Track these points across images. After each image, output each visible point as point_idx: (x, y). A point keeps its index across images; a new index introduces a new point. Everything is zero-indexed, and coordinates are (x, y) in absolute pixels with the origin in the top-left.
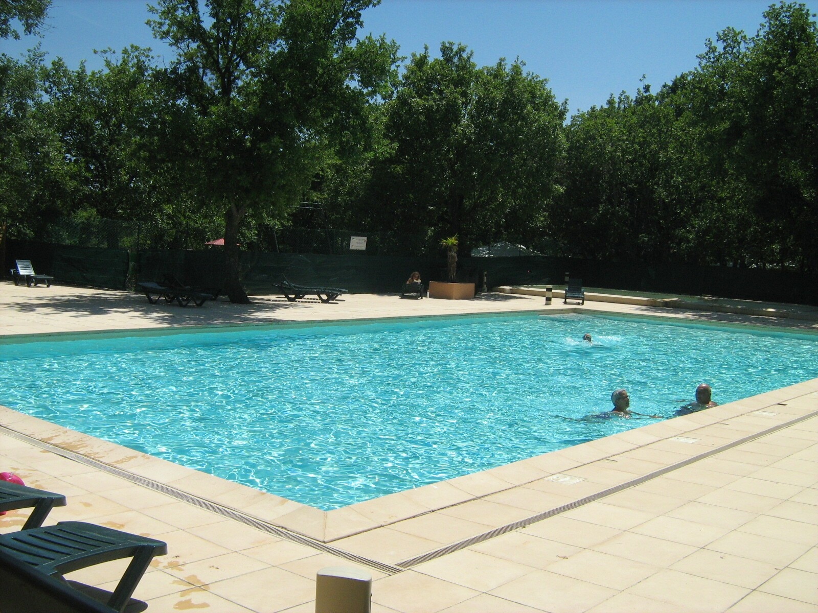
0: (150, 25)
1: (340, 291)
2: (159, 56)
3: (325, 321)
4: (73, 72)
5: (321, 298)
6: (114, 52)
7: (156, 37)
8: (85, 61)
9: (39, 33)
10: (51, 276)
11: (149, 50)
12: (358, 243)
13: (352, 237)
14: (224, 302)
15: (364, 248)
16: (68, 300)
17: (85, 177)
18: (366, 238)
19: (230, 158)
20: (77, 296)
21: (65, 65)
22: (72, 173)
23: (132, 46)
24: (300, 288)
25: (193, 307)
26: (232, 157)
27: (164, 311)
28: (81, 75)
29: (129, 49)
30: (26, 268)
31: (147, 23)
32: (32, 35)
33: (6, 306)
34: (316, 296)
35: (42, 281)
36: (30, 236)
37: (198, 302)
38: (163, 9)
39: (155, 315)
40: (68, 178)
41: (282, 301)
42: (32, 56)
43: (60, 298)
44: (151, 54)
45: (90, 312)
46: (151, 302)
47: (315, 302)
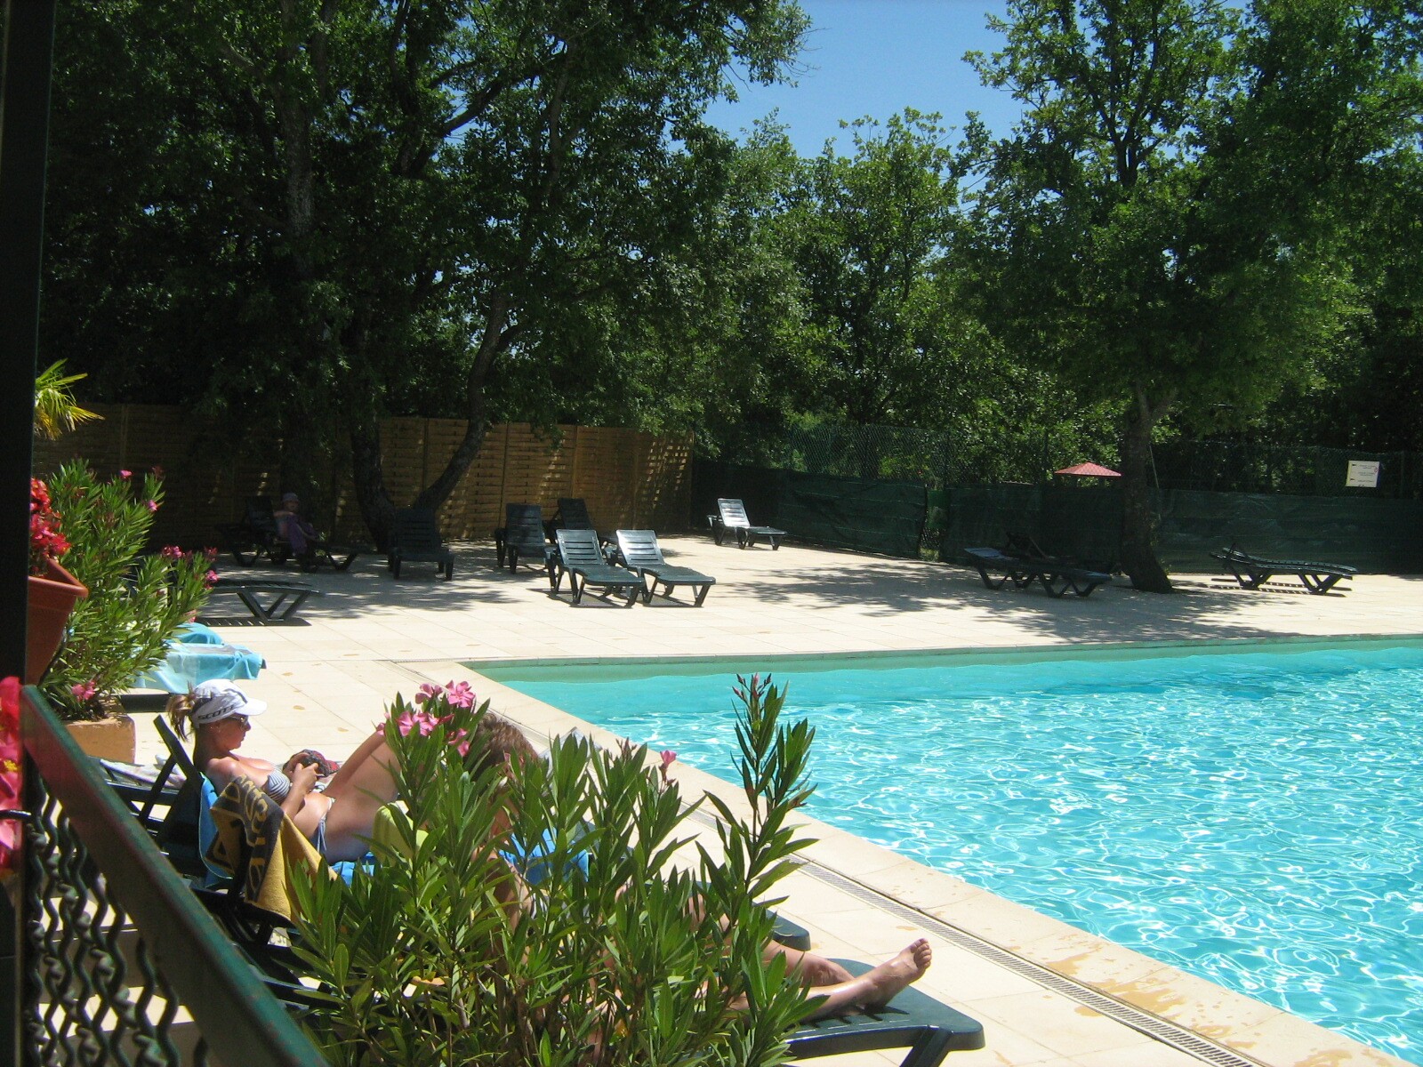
0: (972, 62)
1: (1345, 571)
2: (953, 128)
3: (1364, 637)
4: (805, 161)
5: (1307, 584)
6: (875, 124)
7: (985, 83)
8: (834, 139)
9: (788, 78)
10: (782, 530)
11: (937, 116)
12: (1362, 474)
13: (1351, 462)
14: (1122, 587)
15: (1373, 484)
16: (831, 578)
17: (835, 348)
18: (1377, 464)
19: (1156, 306)
20: (842, 570)
21: (792, 150)
22: (814, 343)
23: (907, 111)
24: (1267, 563)
25: (1070, 598)
26: (1161, 304)
27: (1029, 607)
28: (823, 167)
29: (902, 115)
30: (734, 513)
31: (964, 59)
32: (776, 83)
33: (731, 589)
34: (1296, 579)
35: (764, 539)
36: (715, 455)
37: (1082, 588)
38: (1016, 22)
39: (1017, 615)
40: (809, 352)
41: (1231, 588)
42: (760, 132)
43: (814, 574)
44: (938, 125)
45: (892, 605)
46: (990, 586)
47: (1298, 592)
